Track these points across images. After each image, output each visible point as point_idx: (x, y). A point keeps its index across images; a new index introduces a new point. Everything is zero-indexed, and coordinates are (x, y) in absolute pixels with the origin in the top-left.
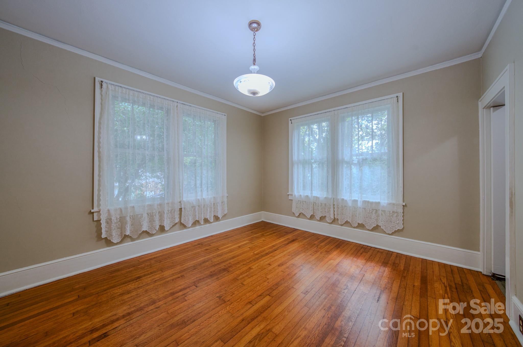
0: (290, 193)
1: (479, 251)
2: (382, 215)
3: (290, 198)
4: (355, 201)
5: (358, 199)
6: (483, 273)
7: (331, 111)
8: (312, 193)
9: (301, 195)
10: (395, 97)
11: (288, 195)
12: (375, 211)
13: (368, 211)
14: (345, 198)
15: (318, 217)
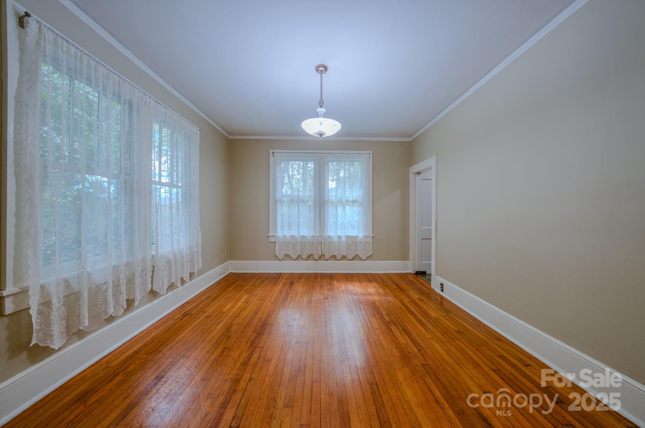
0: (271, 234)
1: (409, 260)
2: (360, 246)
3: (271, 239)
4: (339, 237)
5: (343, 234)
6: (412, 273)
7: (319, 153)
8: (298, 233)
9: (285, 236)
10: (368, 154)
11: (269, 237)
12: (354, 243)
13: (349, 244)
14: (331, 235)
15: (304, 256)
